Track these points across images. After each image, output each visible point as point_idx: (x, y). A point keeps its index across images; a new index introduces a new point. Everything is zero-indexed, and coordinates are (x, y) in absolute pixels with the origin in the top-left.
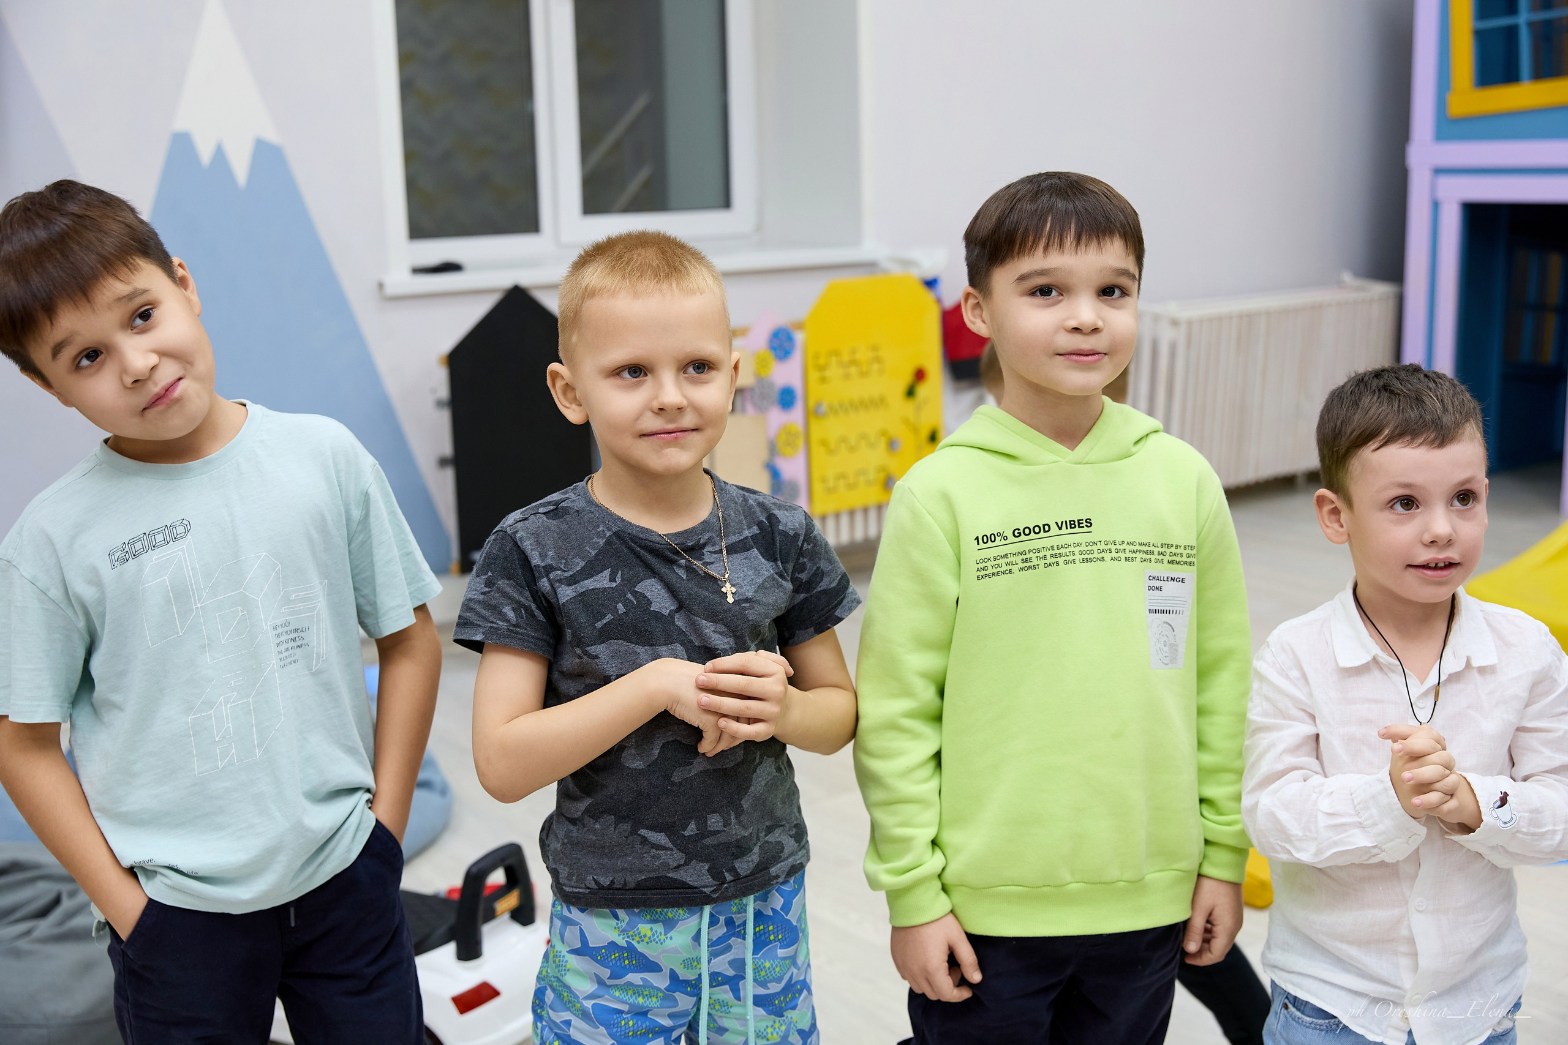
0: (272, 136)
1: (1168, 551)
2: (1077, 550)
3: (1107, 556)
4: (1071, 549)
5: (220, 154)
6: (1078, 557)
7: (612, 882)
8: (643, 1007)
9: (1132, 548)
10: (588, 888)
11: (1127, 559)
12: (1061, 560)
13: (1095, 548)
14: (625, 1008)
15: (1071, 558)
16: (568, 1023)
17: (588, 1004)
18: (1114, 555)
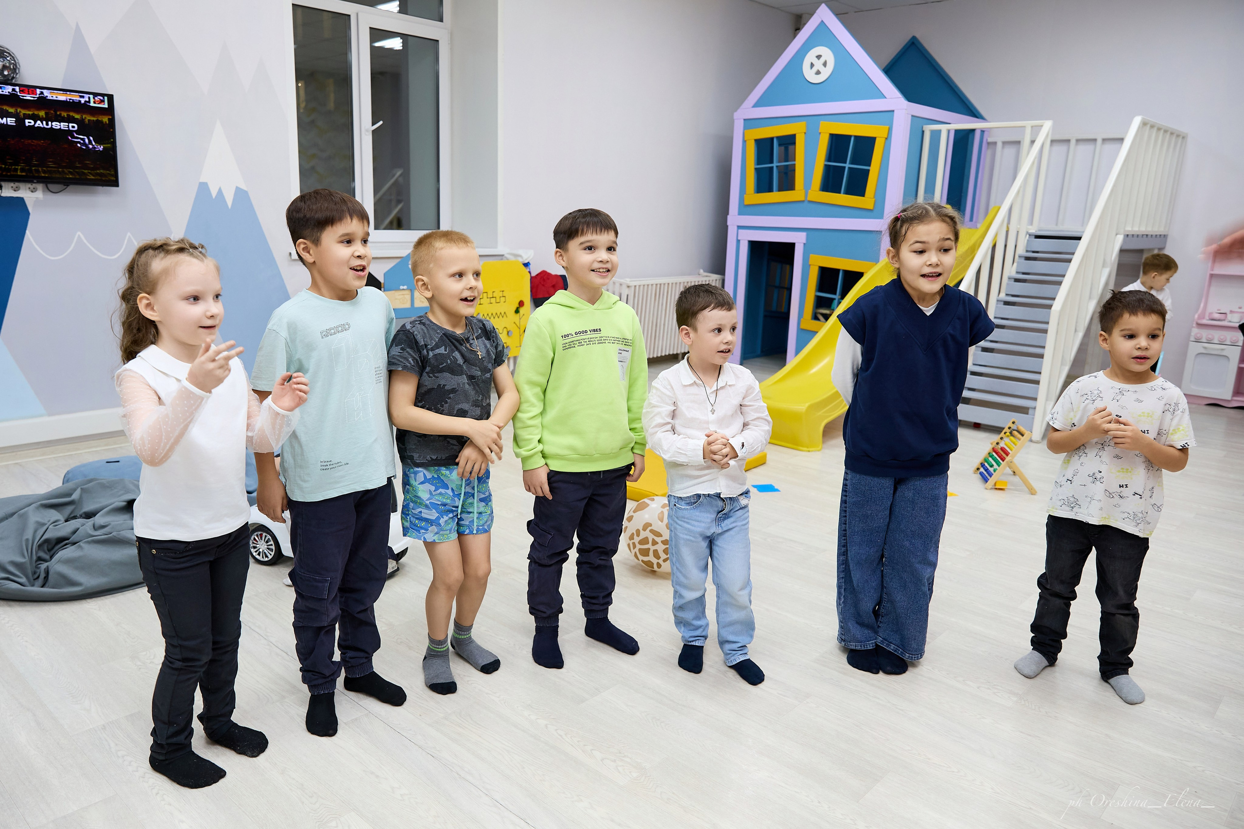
0: (243, 187)
1: (625, 341)
2: (596, 339)
3: (607, 341)
4: (594, 339)
5: (220, 192)
6: (597, 342)
7: (437, 457)
8: (445, 503)
9: (614, 339)
10: (427, 460)
11: (612, 343)
12: (591, 343)
13: (602, 339)
14: (439, 503)
15: (594, 342)
16: (421, 512)
17: (428, 502)
18: (609, 341)
